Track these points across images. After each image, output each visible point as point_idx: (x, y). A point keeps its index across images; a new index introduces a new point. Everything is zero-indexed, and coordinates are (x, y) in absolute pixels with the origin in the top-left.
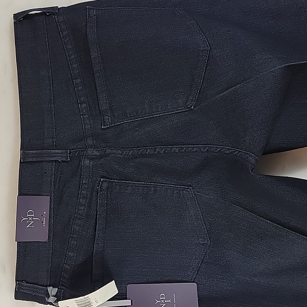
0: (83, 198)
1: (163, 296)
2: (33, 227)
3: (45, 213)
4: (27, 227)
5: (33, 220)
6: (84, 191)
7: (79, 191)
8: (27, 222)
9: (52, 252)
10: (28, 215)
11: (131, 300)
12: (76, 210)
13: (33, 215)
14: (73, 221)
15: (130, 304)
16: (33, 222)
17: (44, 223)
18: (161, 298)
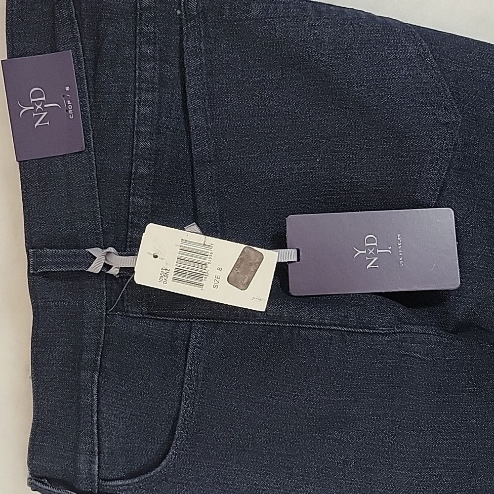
0: (148, 42)
1: (370, 240)
2: (48, 123)
3: (67, 89)
4: (36, 126)
5: (45, 109)
6: (147, 26)
7: (136, 29)
8: (34, 115)
9: (96, 174)
10: (32, 100)
11: (296, 250)
12: (136, 73)
13: (44, 98)
14: (135, 98)
15: (295, 259)
16: (46, 113)
17: (70, 112)
18: (366, 245)
